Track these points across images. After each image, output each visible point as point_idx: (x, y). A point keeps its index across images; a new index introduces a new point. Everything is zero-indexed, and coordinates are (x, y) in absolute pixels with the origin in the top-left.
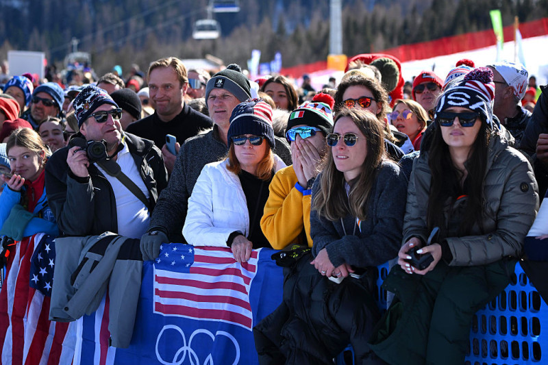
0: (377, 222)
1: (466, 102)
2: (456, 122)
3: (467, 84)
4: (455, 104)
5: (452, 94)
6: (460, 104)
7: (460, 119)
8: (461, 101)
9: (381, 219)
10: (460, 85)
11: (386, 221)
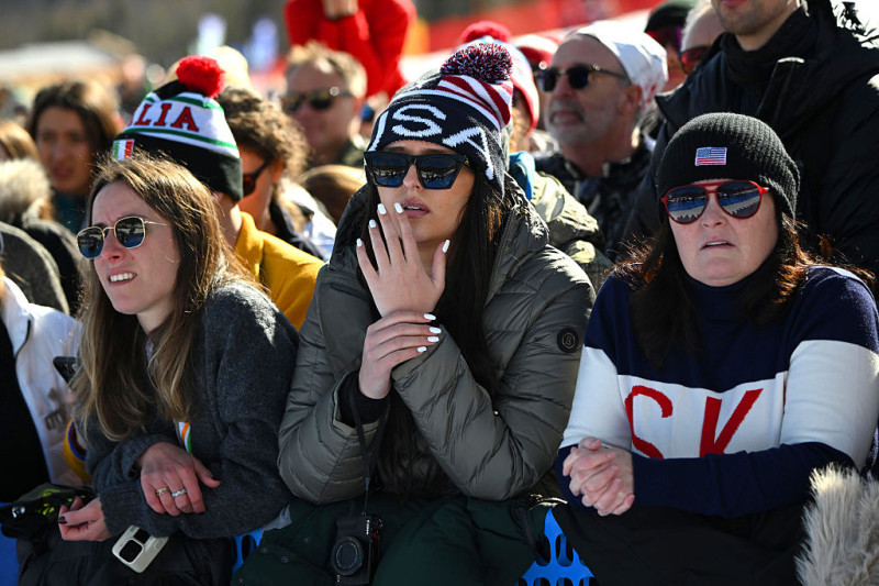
0: (226, 431)
1: (435, 129)
2: (411, 179)
3: (443, 83)
4: (407, 133)
5: (405, 108)
6: (420, 134)
7: (419, 170)
8: (424, 127)
9: (234, 425)
10: (424, 87)
11: (245, 428)
